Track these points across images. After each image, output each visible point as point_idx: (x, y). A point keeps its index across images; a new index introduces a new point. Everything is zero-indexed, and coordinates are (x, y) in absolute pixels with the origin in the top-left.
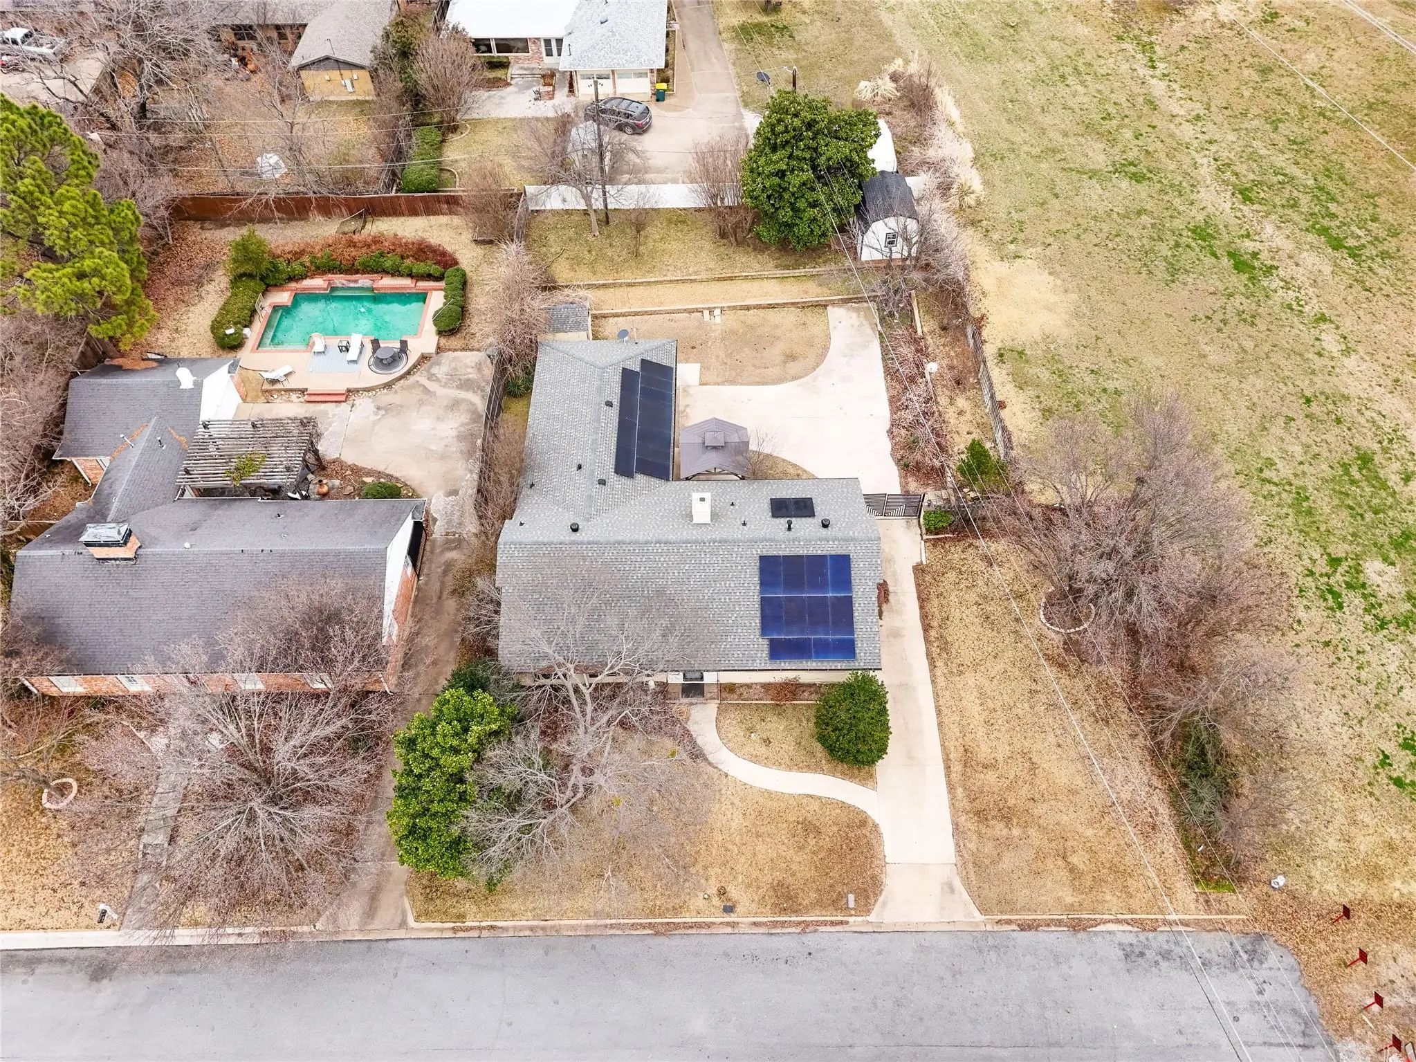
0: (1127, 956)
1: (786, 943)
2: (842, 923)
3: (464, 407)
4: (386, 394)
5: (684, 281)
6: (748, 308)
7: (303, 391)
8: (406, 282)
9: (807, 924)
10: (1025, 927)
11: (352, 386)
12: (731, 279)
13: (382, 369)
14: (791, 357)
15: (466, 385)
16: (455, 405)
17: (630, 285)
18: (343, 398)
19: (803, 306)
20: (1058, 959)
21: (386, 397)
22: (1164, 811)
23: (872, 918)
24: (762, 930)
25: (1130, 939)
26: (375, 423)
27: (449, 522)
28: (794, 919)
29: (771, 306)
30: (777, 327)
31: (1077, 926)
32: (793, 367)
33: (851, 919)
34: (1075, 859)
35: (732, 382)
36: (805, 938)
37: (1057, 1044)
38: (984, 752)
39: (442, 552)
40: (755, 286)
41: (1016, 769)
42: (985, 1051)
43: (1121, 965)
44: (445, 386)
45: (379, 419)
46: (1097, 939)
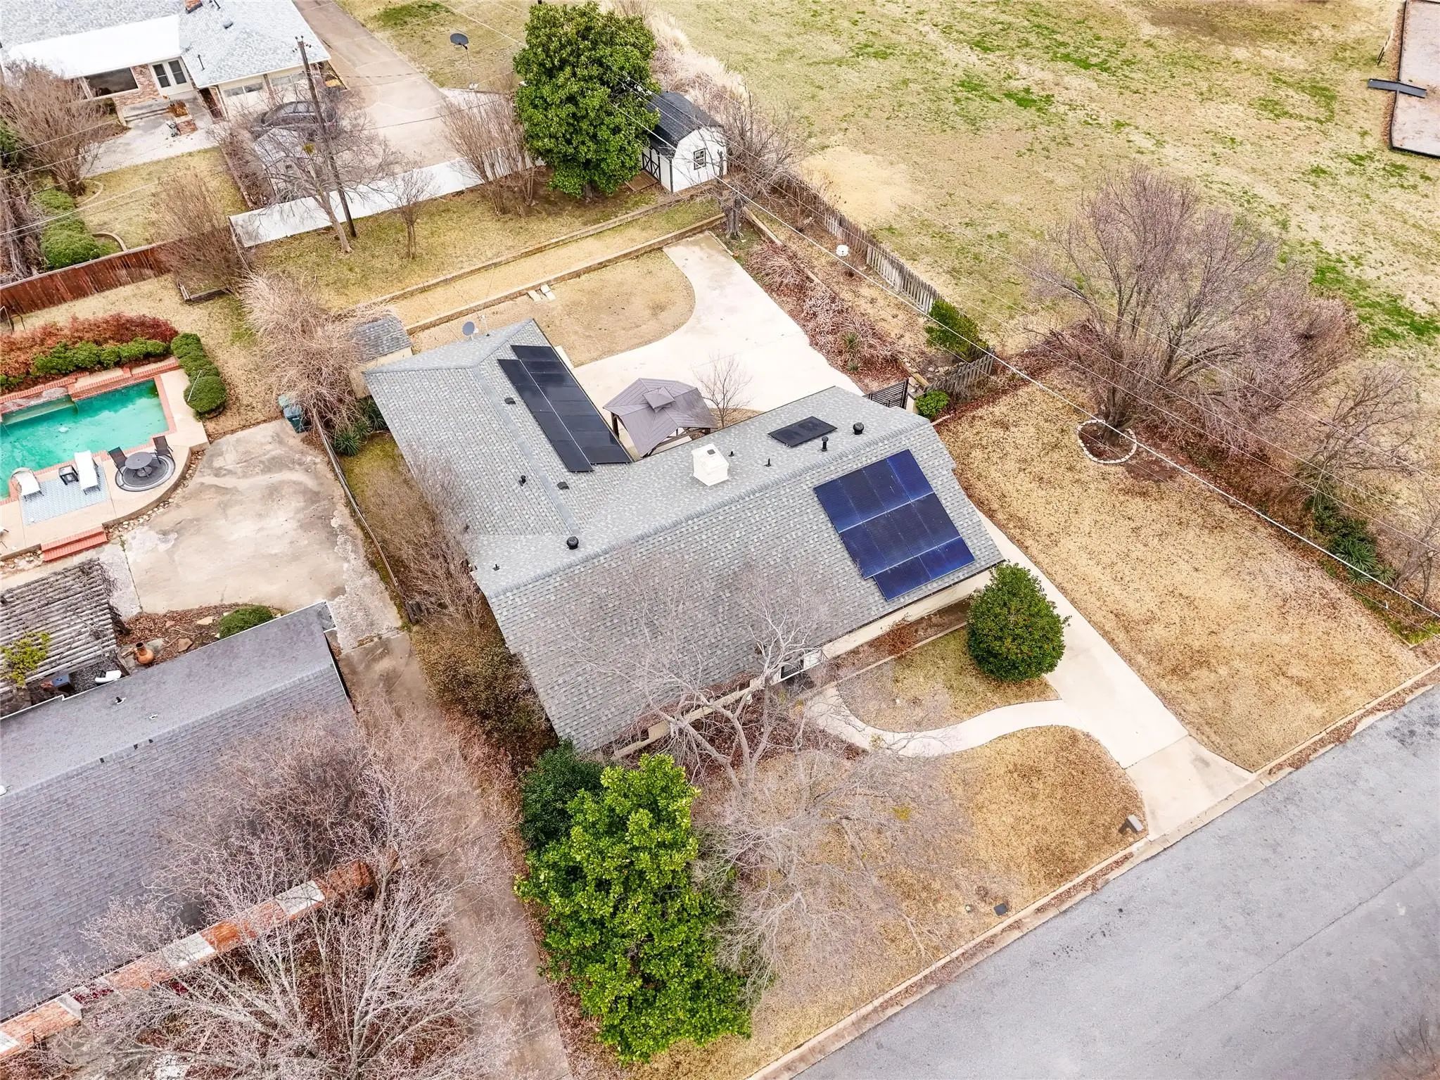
0: (1402, 742)
1: (1088, 914)
2: (1126, 858)
3: (286, 490)
4: (163, 514)
5: (486, 268)
6: (577, 274)
7: (34, 551)
8: (117, 374)
9: (1093, 879)
10: (1298, 763)
11: (109, 518)
12: (540, 250)
13: (141, 485)
14: (658, 308)
15: (274, 464)
16: (273, 493)
17: (423, 290)
18: (103, 538)
19: (635, 255)
20: (1351, 779)
21: (166, 517)
22: (1330, 586)
23: (1152, 836)
24: (1052, 913)
25: (1390, 724)
26: (170, 552)
27: (354, 628)
28: (1078, 880)
29: (602, 265)
30: (621, 284)
31: (1340, 737)
32: (667, 317)
33: (1133, 849)
34: (1293, 671)
35: (611, 352)
36: (1104, 895)
37: (1416, 864)
38: (1134, 609)
39: (368, 667)
40: (573, 249)
41: (1174, 612)
42: (1361, 912)
43: (1404, 753)
44: (245, 476)
45: (174, 546)
46: (1367, 740)
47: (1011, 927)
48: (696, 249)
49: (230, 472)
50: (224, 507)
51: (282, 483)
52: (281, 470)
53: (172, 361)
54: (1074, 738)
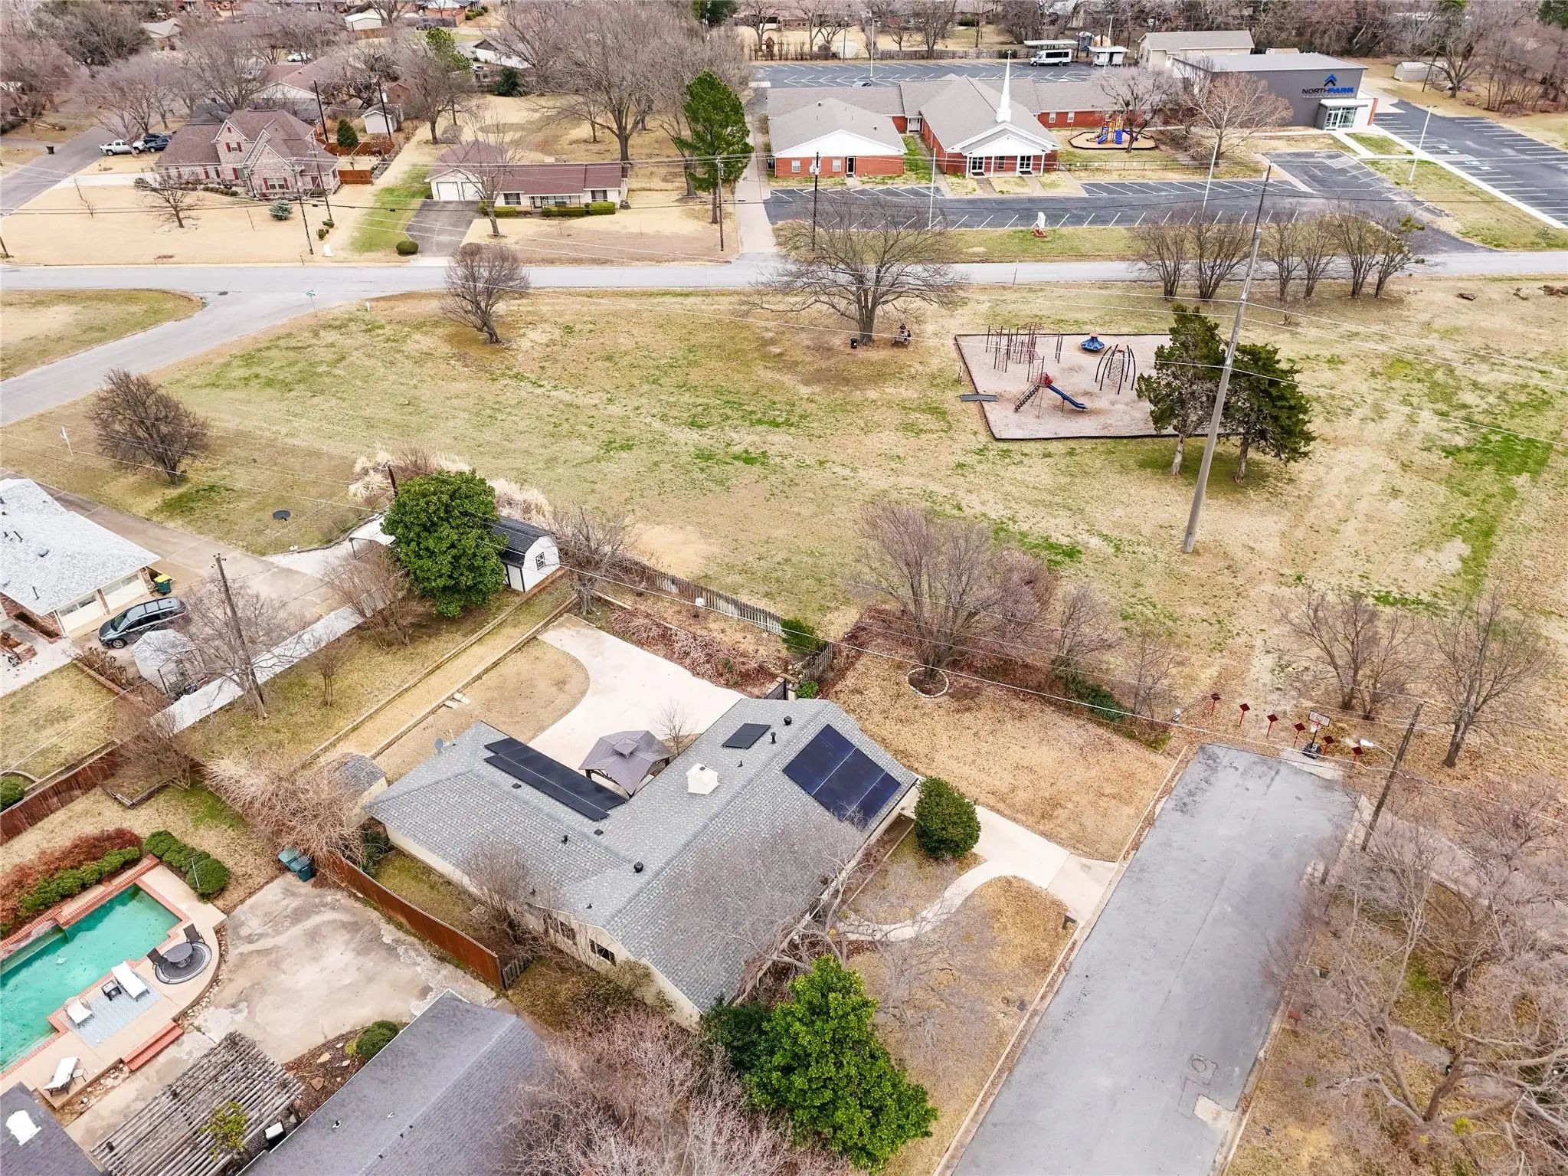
0: (1182, 811)
1: (1071, 987)
2: (1074, 944)
3: (325, 931)
5: (399, 695)
7: (117, 1066)
8: (97, 893)
9: (1063, 965)
10: (1136, 847)
11: (175, 1012)
14: (561, 684)
16: (313, 937)
17: (354, 729)
18: (178, 1031)
19: (519, 648)
20: (1167, 844)
22: (1100, 731)
23: (1081, 923)
24: (1050, 997)
25: (1171, 804)
26: (250, 1019)
28: (1054, 969)
29: (496, 664)
30: (519, 674)
31: (1150, 822)
32: (570, 688)
33: (1075, 936)
34: (1107, 791)
35: (542, 728)
36: (1073, 973)
37: (1223, 879)
38: (1004, 787)
41: (1025, 779)
42: (1210, 918)
43: (1187, 817)
44: (278, 933)
45: (249, 1012)
46: (1164, 818)
47: (1032, 1016)
48: (564, 629)
49: (261, 936)
50: (276, 964)
51: (317, 927)
52: (309, 917)
53: (146, 862)
54: (1009, 882)
